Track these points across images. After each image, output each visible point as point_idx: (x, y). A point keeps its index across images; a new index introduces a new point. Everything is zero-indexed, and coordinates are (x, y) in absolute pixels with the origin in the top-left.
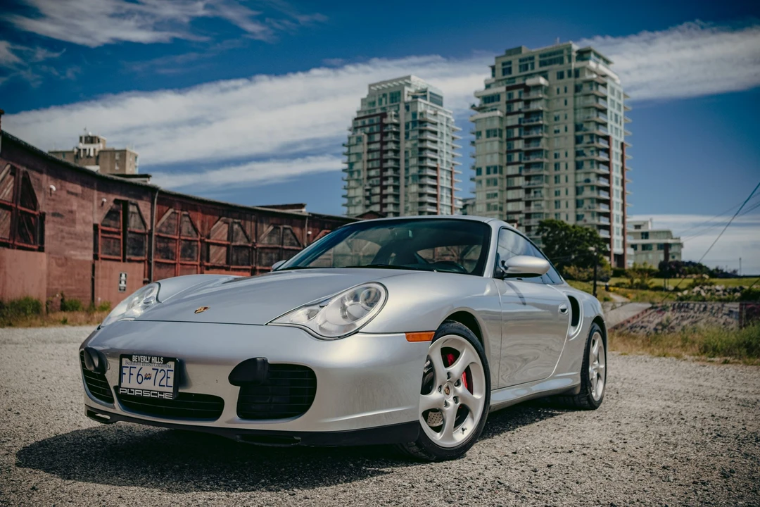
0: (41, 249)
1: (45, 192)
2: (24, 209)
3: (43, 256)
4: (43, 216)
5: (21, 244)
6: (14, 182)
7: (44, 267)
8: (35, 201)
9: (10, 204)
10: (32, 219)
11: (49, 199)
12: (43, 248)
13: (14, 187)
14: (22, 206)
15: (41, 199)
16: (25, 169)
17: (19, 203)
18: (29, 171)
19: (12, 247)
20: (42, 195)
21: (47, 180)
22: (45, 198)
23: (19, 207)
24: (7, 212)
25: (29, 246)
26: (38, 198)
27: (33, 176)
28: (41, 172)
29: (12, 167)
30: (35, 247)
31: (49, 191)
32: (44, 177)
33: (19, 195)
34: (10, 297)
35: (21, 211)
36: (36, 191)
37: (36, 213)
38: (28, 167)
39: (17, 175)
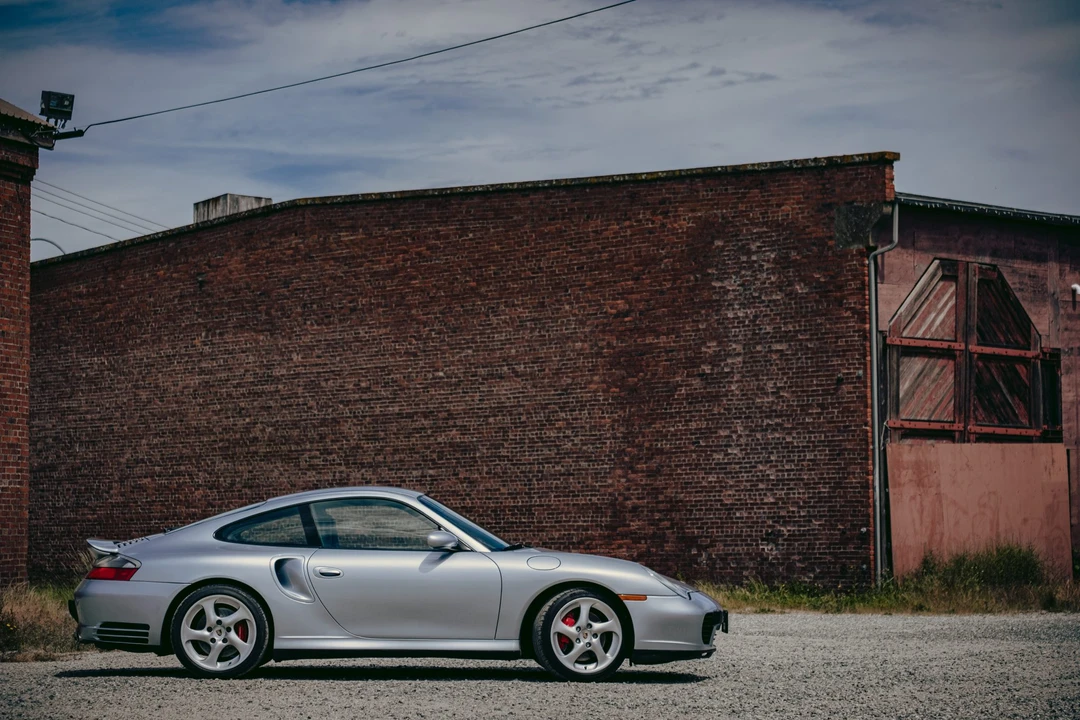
0: (1053, 436)
1: (1056, 303)
2: (988, 350)
3: (1059, 449)
4: (1052, 360)
5: (986, 430)
6: (957, 293)
7: (1060, 476)
8: (1025, 326)
9: (945, 345)
10: (1021, 369)
11: (1070, 317)
12: (1060, 432)
13: (956, 304)
14: (983, 342)
15: (1042, 321)
16: (987, 260)
17: (975, 337)
18: (999, 262)
19: (964, 437)
20: (1048, 311)
21: (1061, 273)
22: (1056, 316)
23: (973, 347)
24: (941, 362)
25: (1012, 431)
26: (1033, 319)
27: (1014, 272)
28: (1041, 259)
29: (945, 264)
30: (1031, 432)
31: (1068, 298)
32: (1052, 269)
33: (975, 320)
34: (954, 548)
35: (982, 356)
36: (1025, 305)
37: (1030, 354)
38: (994, 254)
39: (962, 277)
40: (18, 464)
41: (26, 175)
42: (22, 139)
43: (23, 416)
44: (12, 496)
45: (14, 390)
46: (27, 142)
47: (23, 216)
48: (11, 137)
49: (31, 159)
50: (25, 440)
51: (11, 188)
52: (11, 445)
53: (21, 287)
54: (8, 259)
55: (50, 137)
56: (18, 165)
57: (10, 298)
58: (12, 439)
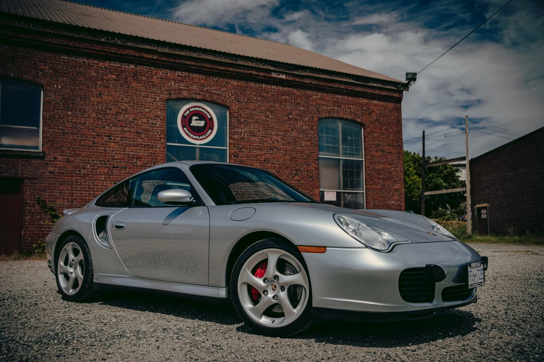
40: (399, 196)
41: (399, 100)
42: (394, 88)
43: (401, 180)
44: (397, 206)
45: (396, 171)
46: (396, 89)
47: (398, 114)
48: (388, 87)
49: (399, 95)
50: (402, 188)
51: (392, 105)
52: (396, 189)
53: (398, 137)
54: (391, 128)
55: (406, 86)
56: (393, 97)
57: (393, 141)
58: (396, 187)
